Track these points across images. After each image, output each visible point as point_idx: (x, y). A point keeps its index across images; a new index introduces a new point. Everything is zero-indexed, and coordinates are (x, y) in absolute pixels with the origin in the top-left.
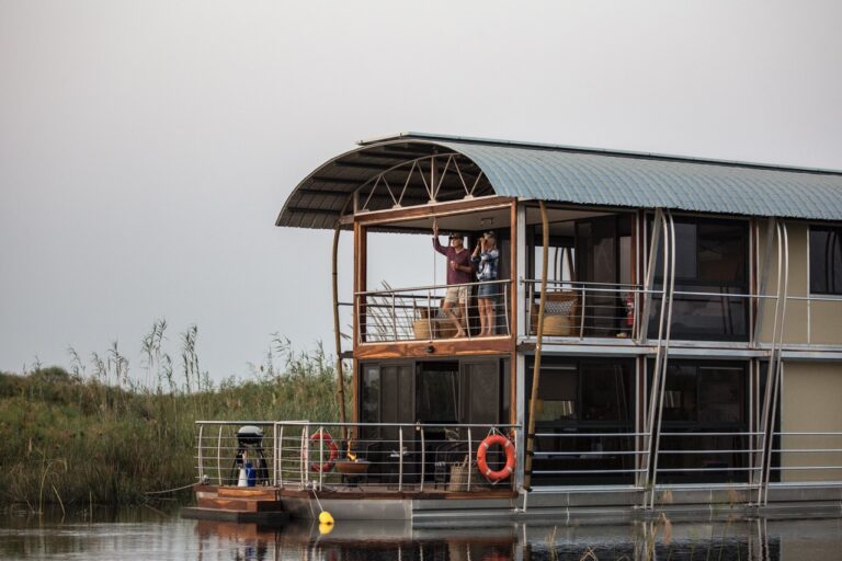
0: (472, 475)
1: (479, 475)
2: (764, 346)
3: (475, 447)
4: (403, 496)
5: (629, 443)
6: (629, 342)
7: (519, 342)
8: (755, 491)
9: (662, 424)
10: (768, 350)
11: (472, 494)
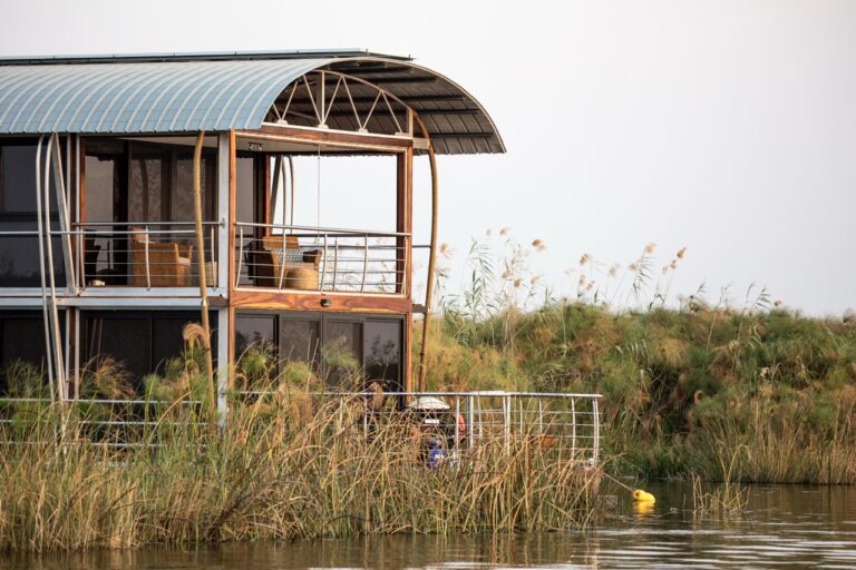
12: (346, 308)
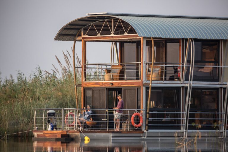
0: (129, 126)
1: (132, 126)
2: (225, 83)
3: (131, 116)
4: (109, 132)
5: (178, 116)
6: (179, 82)
7: (144, 83)
8: (221, 133)
9: (190, 110)
10: (226, 85)
11: (129, 132)
12: (119, 85)
